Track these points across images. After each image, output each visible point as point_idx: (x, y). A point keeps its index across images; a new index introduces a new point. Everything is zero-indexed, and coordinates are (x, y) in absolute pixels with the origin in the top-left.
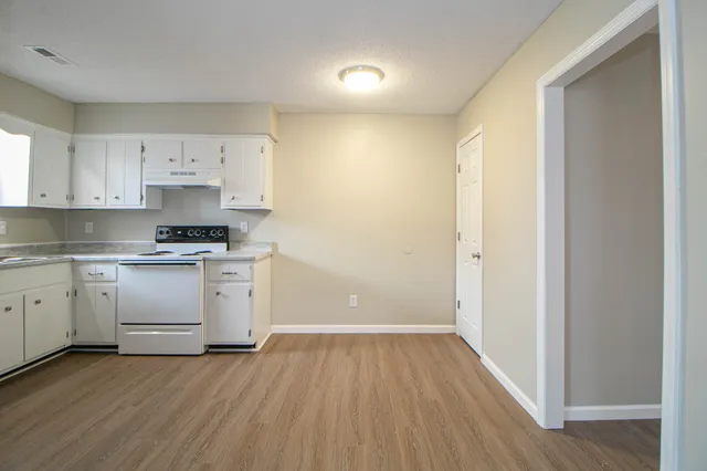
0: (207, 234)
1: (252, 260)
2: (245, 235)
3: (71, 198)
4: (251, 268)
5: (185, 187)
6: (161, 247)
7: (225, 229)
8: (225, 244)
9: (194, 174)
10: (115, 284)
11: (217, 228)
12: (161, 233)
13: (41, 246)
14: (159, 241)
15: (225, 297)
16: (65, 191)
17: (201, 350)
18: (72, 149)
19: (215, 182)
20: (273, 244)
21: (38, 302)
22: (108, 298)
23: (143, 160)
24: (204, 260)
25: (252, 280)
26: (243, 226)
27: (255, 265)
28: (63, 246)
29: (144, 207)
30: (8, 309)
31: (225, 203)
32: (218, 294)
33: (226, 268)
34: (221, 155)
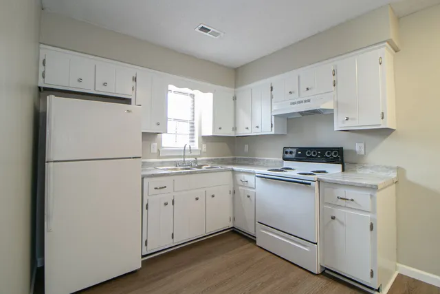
0: (322, 155)
1: (374, 188)
2: (362, 157)
3: (235, 129)
4: (371, 196)
5: (301, 113)
6: (287, 164)
7: (340, 151)
8: (340, 166)
9: (309, 101)
10: (254, 191)
11: (332, 149)
12: (286, 153)
13: (223, 159)
14: (285, 159)
15: (342, 223)
16: (232, 126)
17: (317, 270)
18: (235, 98)
19: (328, 105)
20: (398, 168)
21: (213, 196)
22: (251, 200)
23: (272, 97)
24: (319, 181)
25: (374, 211)
26: (359, 148)
27: (378, 195)
28: (235, 159)
29: (273, 133)
30: (197, 199)
31: (339, 124)
32: (333, 218)
33: (342, 192)
34: (333, 78)
